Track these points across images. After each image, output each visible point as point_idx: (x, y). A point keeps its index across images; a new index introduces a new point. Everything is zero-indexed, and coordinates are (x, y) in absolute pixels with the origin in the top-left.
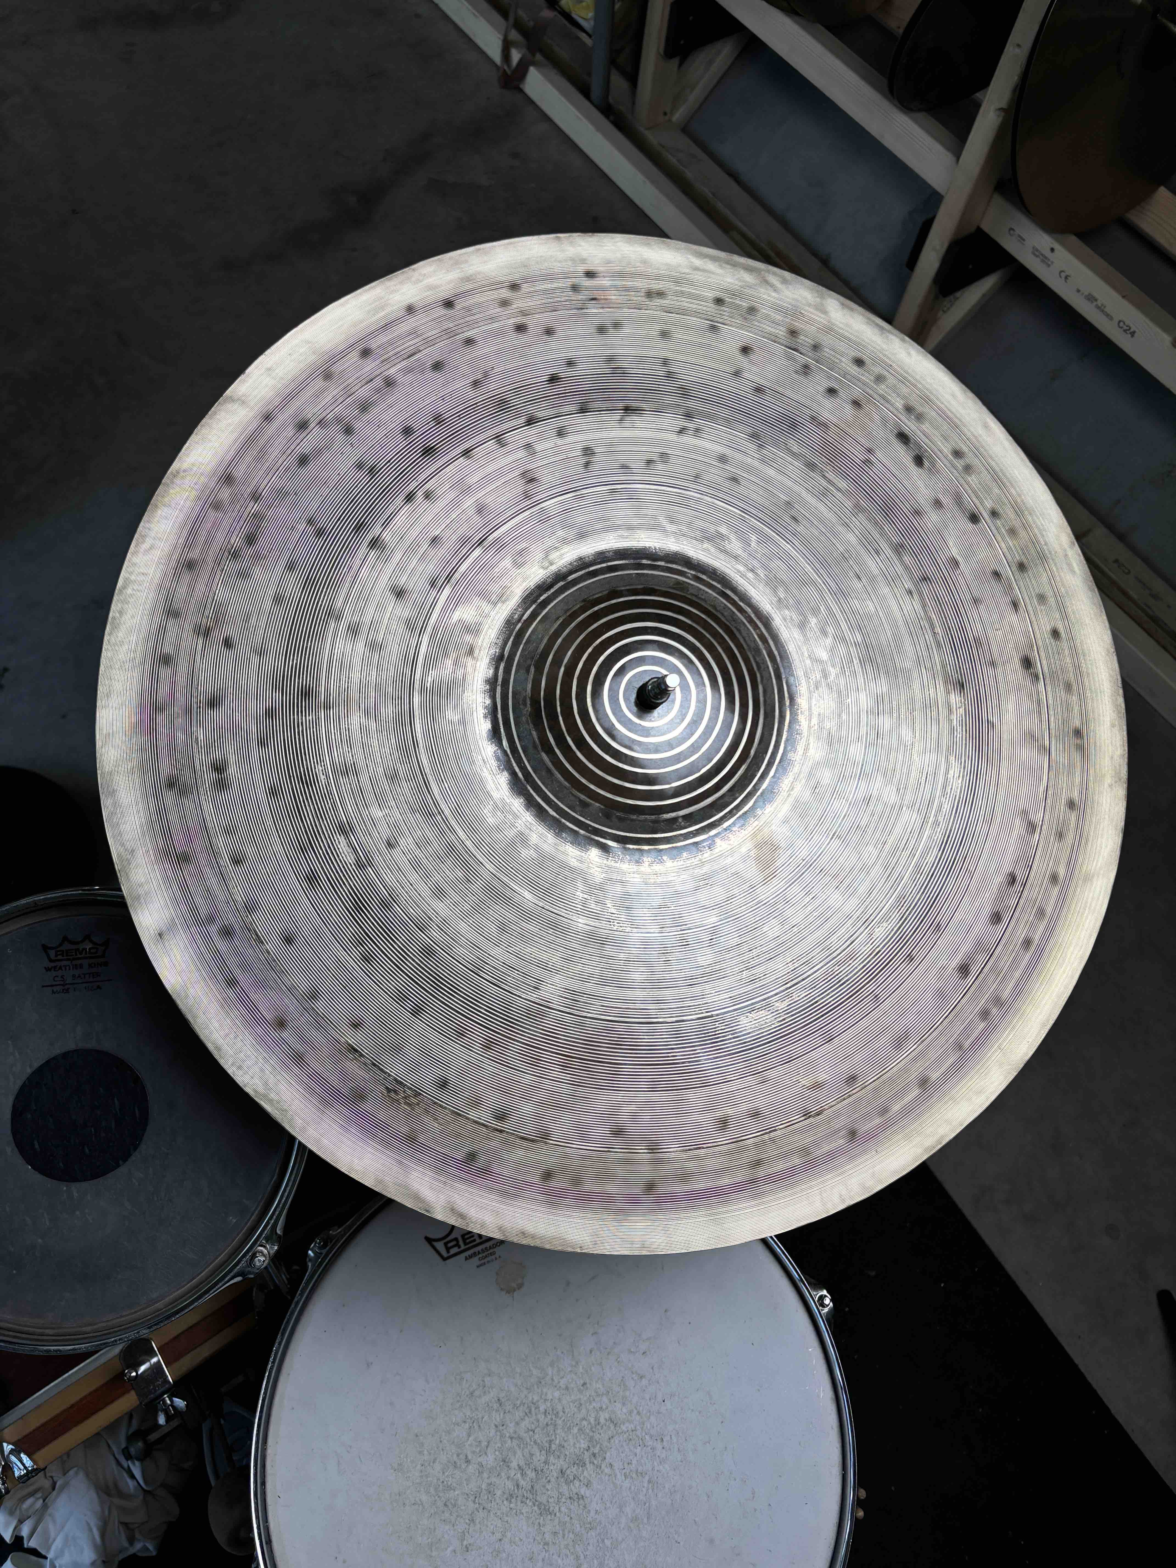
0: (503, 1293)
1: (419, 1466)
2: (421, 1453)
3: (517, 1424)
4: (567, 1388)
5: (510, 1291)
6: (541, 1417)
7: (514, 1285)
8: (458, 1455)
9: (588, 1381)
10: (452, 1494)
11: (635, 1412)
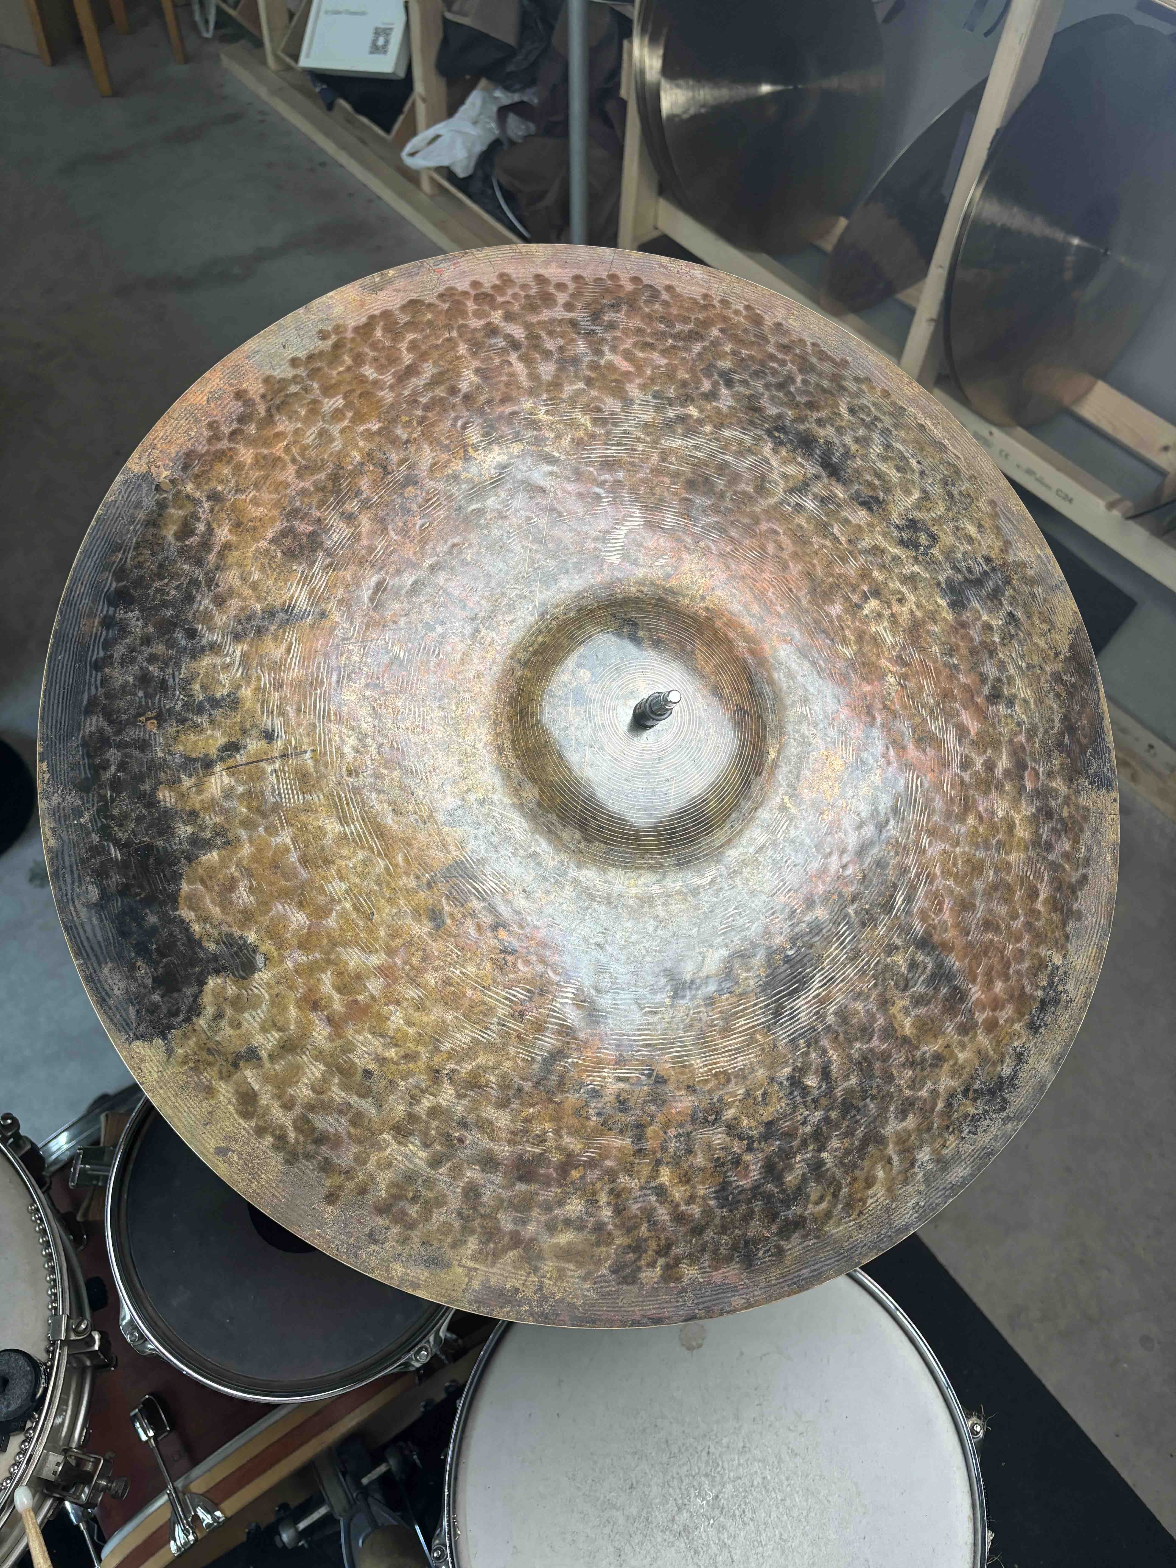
0: (684, 1349)
1: (589, 1481)
2: (594, 1470)
3: (680, 1466)
4: (728, 1447)
5: (690, 1348)
6: (703, 1466)
7: (694, 1343)
8: (625, 1480)
9: (748, 1445)
10: (615, 1513)
11: (786, 1483)
